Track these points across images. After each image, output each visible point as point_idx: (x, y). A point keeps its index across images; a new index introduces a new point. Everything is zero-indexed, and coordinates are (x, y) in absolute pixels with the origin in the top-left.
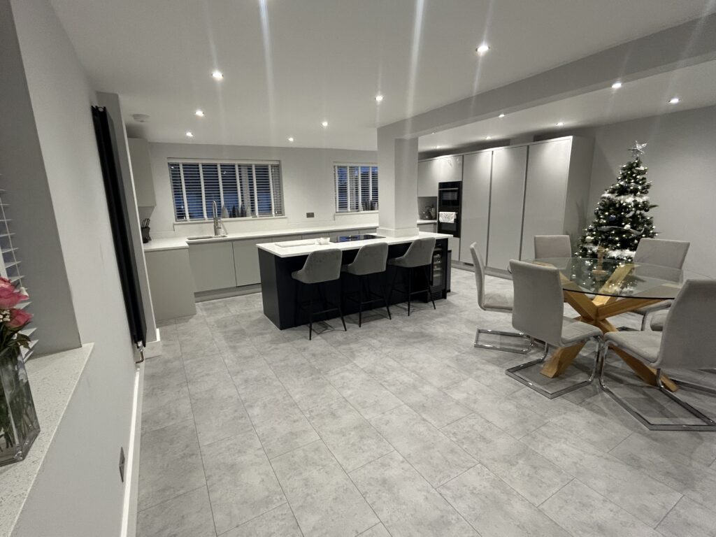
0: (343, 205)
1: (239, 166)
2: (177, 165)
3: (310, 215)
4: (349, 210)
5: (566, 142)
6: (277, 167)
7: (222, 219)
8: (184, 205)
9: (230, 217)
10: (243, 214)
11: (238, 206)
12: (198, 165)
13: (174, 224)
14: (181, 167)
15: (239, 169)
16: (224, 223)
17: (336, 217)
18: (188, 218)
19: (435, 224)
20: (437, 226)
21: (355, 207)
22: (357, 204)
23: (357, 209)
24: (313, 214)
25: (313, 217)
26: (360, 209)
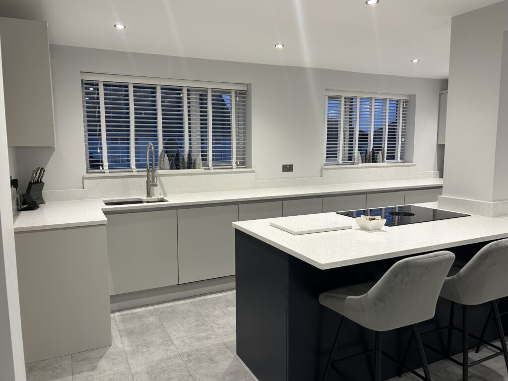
0: (332, 155)
1: (188, 90)
2: (95, 84)
3: (288, 168)
4: (341, 162)
6: (243, 95)
7: (160, 172)
8: (101, 148)
9: (171, 168)
10: (191, 165)
11: (183, 152)
12: (127, 87)
13: (84, 178)
14: (101, 88)
15: (188, 94)
16: (162, 178)
17: (324, 171)
18: (106, 168)
21: (349, 157)
22: (352, 153)
23: (351, 160)
24: (291, 166)
25: (292, 170)
26: (355, 161)
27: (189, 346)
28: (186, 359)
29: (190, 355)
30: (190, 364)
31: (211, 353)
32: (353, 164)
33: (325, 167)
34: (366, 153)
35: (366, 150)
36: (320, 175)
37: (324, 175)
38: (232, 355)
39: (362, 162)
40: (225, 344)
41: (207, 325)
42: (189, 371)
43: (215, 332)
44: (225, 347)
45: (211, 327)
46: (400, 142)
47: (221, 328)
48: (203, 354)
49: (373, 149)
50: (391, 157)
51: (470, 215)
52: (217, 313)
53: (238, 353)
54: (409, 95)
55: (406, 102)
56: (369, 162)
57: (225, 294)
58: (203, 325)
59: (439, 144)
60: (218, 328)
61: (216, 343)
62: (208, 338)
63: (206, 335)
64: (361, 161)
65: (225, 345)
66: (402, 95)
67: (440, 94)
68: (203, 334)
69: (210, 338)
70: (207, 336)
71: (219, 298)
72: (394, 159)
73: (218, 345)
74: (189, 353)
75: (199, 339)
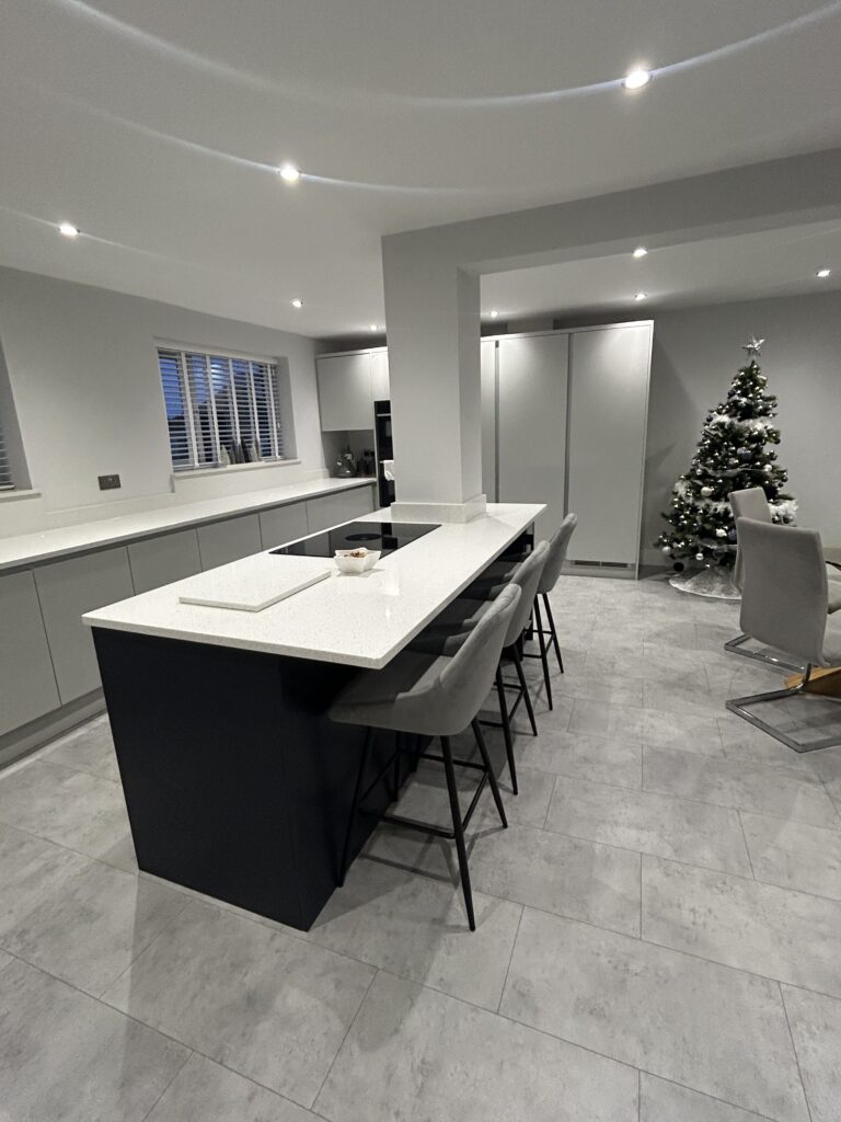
0: (180, 454)
3: (109, 483)
4: (197, 464)
5: (642, 331)
17: (176, 483)
19: (373, 484)
20: (377, 488)
21: (206, 455)
22: (210, 450)
23: (210, 460)
24: (116, 478)
25: (118, 486)
26: (220, 461)
27: (11, 912)
28: (19, 947)
29: (25, 932)
30: (37, 955)
31: (77, 897)
32: (216, 466)
33: (178, 474)
34: (234, 447)
35: (233, 443)
36: (169, 489)
37: (176, 489)
38: (131, 877)
39: (232, 463)
40: (100, 862)
41: (32, 841)
42: (43, 971)
43: (60, 846)
44: (104, 867)
45: (46, 839)
46: (275, 430)
47: (70, 831)
48: (61, 911)
49: (242, 442)
50: (267, 453)
51: (439, 526)
52: (43, 803)
53: (142, 867)
54: (276, 358)
55: (274, 367)
56: (241, 463)
57: (38, 755)
58: (22, 845)
59: (325, 430)
60: (65, 835)
61: (77, 870)
62: (49, 869)
63: (42, 863)
64: (229, 461)
65: (102, 863)
66: (266, 357)
67: (316, 360)
68: (33, 867)
69: (56, 867)
70: (46, 865)
71: (27, 770)
72: (270, 455)
73: (84, 872)
74: (20, 929)
75: (31, 881)
